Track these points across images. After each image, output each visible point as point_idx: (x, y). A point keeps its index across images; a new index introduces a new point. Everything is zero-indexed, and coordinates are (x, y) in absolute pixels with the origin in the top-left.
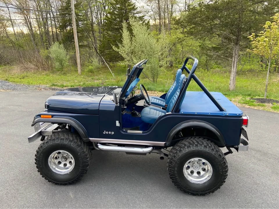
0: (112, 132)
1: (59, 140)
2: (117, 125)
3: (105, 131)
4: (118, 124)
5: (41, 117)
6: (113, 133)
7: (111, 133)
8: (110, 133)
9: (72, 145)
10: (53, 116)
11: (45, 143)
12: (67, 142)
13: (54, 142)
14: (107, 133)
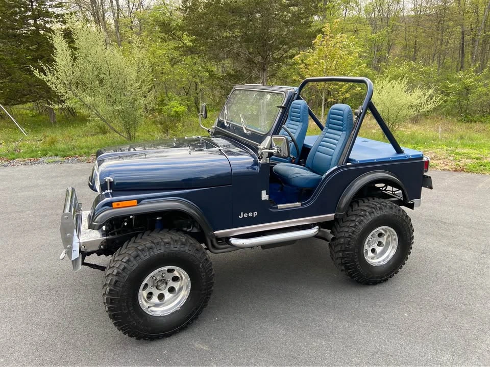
0: (254, 213)
1: (162, 247)
2: (263, 199)
3: (242, 213)
4: (265, 196)
5: (114, 207)
6: (256, 214)
7: (253, 215)
8: (250, 214)
9: (187, 251)
10: (139, 201)
11: (132, 259)
12: (178, 246)
13: (152, 253)
14: (246, 215)
